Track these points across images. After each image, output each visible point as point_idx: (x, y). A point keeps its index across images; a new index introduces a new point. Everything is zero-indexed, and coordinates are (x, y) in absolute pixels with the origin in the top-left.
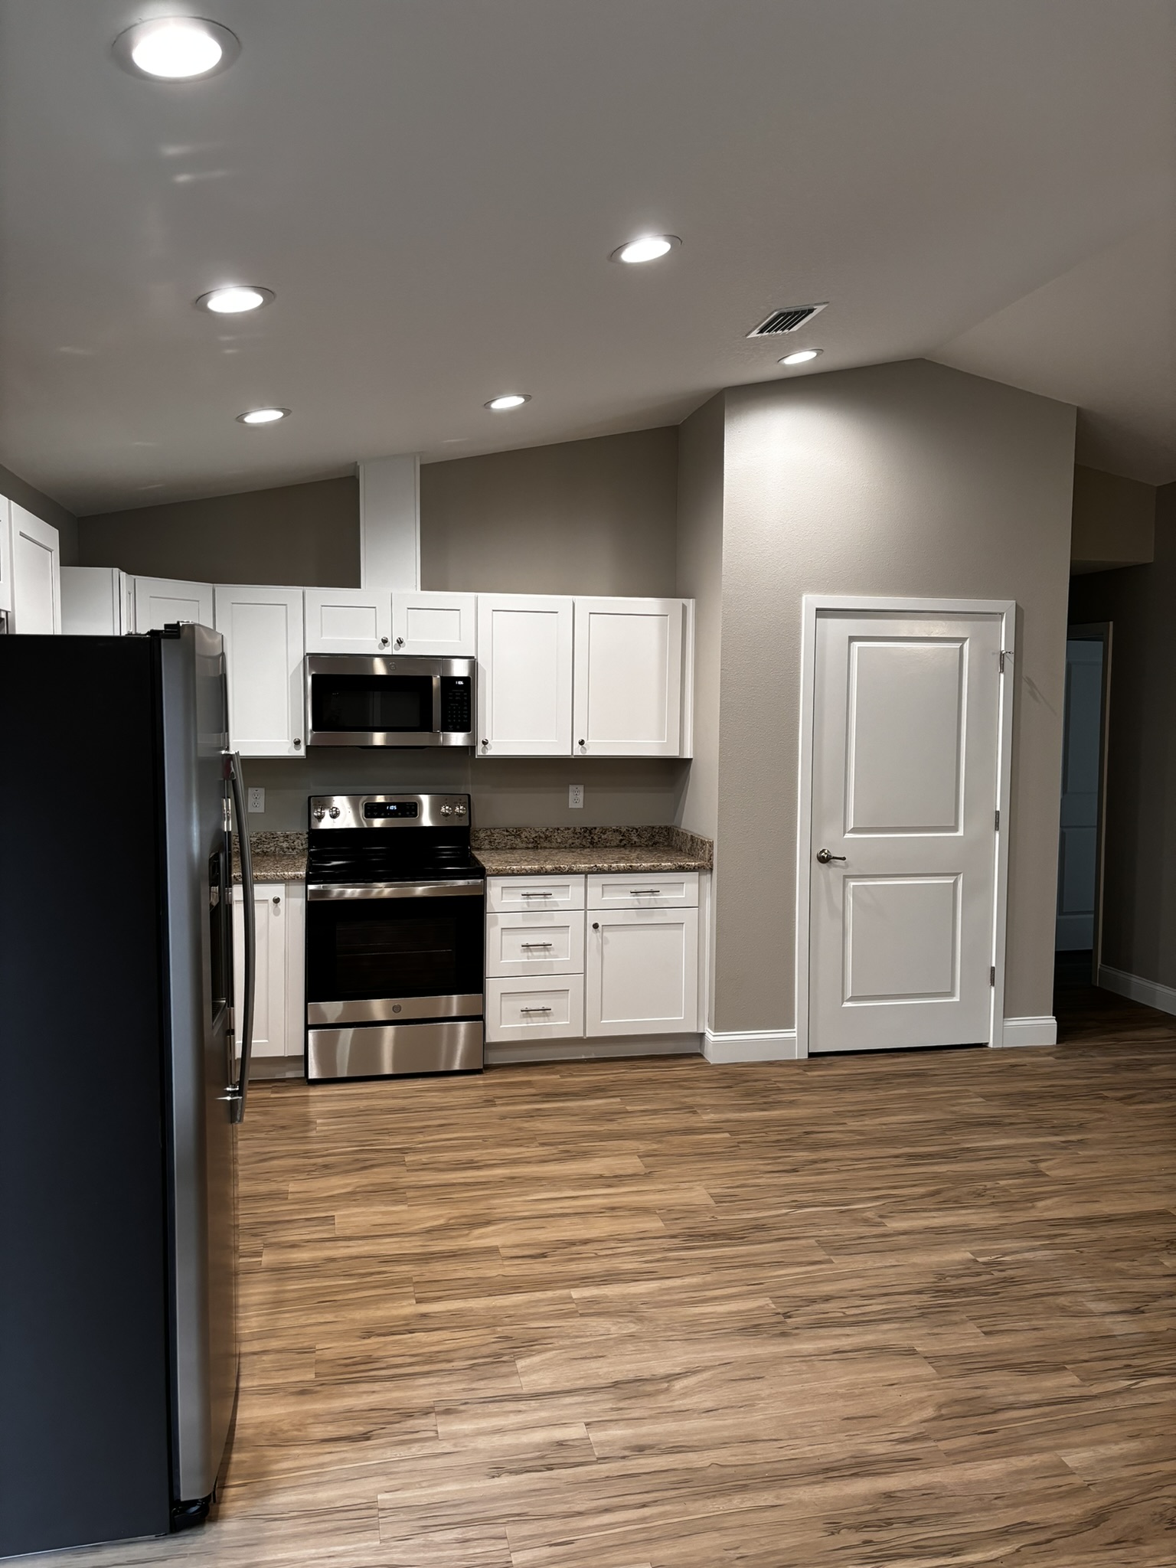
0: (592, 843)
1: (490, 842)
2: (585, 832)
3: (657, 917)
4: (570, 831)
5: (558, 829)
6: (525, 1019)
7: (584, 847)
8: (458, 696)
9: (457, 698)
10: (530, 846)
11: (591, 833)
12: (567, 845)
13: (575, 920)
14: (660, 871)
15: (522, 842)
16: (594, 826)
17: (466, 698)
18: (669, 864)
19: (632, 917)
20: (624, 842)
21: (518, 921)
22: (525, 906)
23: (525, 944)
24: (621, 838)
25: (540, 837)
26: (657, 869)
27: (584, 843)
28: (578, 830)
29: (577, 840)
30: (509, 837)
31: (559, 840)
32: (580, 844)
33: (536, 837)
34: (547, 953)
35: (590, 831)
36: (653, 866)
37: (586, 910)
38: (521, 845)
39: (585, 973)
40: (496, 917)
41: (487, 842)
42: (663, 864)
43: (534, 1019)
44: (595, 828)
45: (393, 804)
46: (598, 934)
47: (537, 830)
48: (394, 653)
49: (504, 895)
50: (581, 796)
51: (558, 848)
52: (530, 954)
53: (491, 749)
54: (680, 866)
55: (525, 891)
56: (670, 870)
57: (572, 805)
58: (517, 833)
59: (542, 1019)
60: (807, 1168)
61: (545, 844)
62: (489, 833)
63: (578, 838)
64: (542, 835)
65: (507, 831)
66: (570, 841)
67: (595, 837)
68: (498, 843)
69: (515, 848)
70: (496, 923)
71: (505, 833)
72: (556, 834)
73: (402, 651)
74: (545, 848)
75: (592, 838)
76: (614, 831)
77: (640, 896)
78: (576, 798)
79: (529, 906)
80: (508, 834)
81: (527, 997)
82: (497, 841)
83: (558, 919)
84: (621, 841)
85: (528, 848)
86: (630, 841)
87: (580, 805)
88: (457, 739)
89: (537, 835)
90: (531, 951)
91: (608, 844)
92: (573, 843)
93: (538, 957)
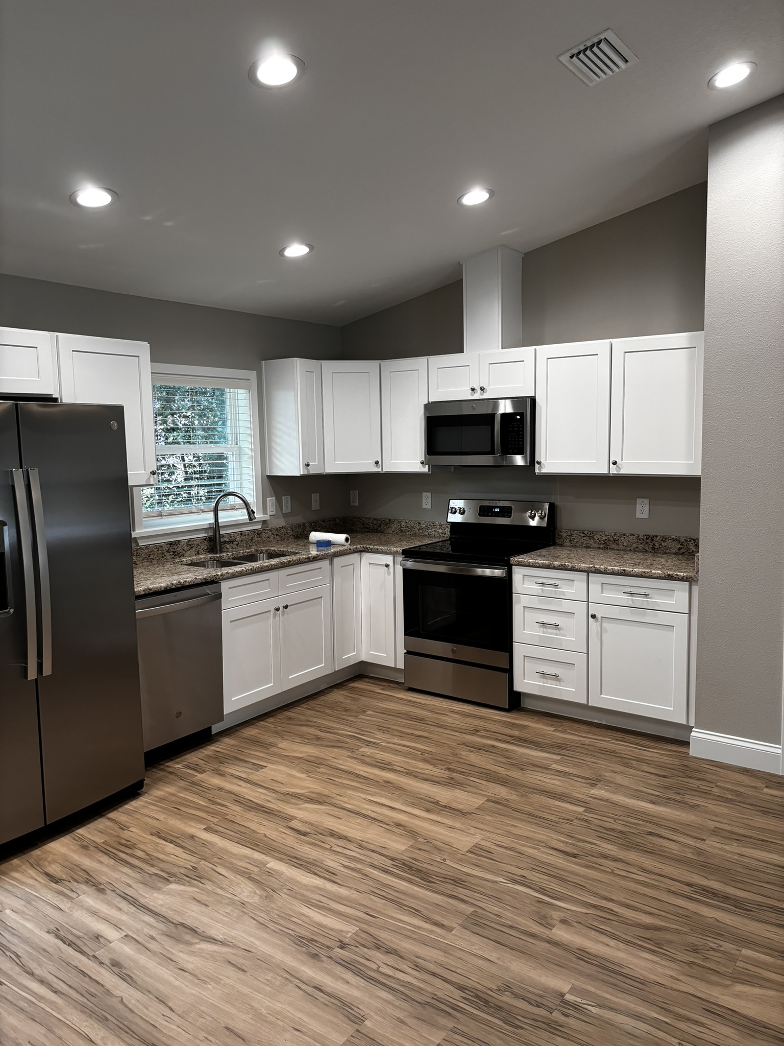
0: (653, 549)
1: (570, 540)
2: (647, 539)
3: (649, 618)
4: (634, 537)
5: (624, 535)
6: (542, 679)
7: (646, 551)
8: (516, 427)
9: (515, 429)
10: (601, 546)
11: (652, 540)
12: (632, 549)
13: (580, 609)
14: (651, 577)
15: (595, 543)
16: (657, 534)
17: (521, 429)
18: (659, 572)
19: (627, 614)
20: (682, 550)
21: (535, 602)
22: (540, 592)
23: (540, 621)
24: (679, 546)
25: (609, 540)
26: (647, 575)
27: (647, 548)
28: (641, 537)
29: (641, 545)
30: (585, 538)
31: (625, 544)
32: (643, 549)
33: (606, 540)
34: (558, 632)
35: (651, 538)
36: (644, 572)
37: (588, 602)
38: (594, 545)
39: (588, 653)
40: (520, 598)
41: (568, 540)
42: (653, 571)
43: (548, 681)
44: (657, 536)
45: (497, 507)
46: (598, 623)
47: (607, 533)
48: (480, 398)
49: (525, 581)
50: (647, 508)
51: (624, 550)
52: (545, 630)
53: (545, 468)
54: (669, 575)
55: (540, 580)
56: (659, 578)
57: (638, 515)
58: (591, 535)
59: (555, 682)
60: (590, 858)
61: (613, 546)
62: (569, 533)
63: (641, 544)
64: (611, 538)
65: (583, 533)
66: (635, 545)
67: (656, 544)
68: (577, 542)
69: (589, 547)
70: (519, 602)
71: (582, 535)
72: (622, 538)
73: (485, 396)
74: (613, 549)
75: (654, 544)
76: (674, 540)
77: (635, 597)
78: (642, 509)
79: (543, 592)
80: (584, 535)
81: (544, 663)
82: (575, 540)
83: (566, 606)
84: (680, 549)
85: (599, 548)
86: (688, 549)
87: (646, 516)
88: (519, 460)
89: (607, 538)
90: (546, 628)
91: (668, 551)
92: (637, 548)
93: (550, 633)
